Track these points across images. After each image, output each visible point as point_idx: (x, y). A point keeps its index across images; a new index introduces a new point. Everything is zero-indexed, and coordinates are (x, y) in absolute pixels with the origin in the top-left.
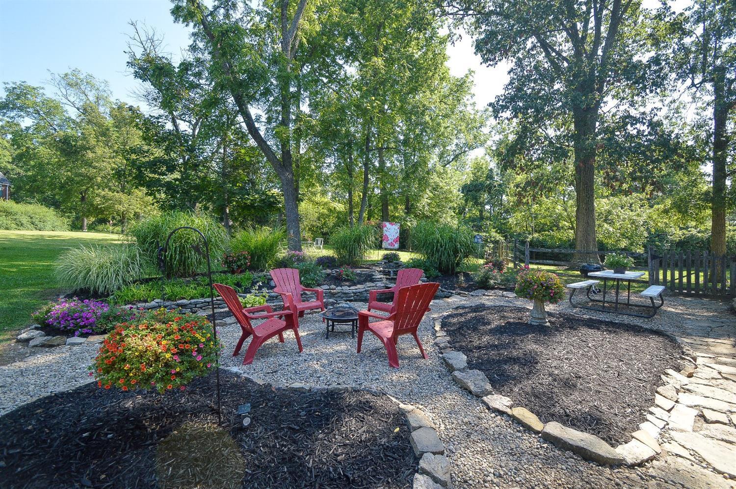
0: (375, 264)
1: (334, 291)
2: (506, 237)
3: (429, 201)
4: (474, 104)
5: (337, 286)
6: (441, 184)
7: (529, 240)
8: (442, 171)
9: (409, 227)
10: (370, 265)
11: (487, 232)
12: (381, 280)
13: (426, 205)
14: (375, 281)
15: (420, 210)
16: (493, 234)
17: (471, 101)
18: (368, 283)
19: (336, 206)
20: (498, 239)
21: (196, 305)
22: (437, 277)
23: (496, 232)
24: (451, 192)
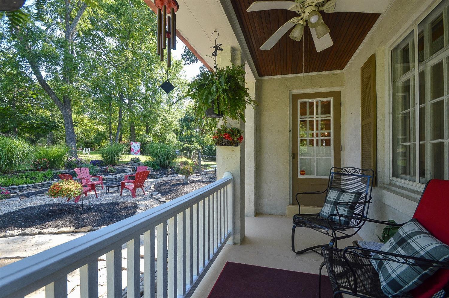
0: (126, 163)
1: (104, 178)
2: (203, 147)
3: (160, 127)
4: (185, 76)
5: (105, 175)
6: (167, 117)
7: (214, 149)
8: (168, 110)
9: (148, 141)
10: (123, 164)
11: (193, 144)
12: (130, 171)
13: (158, 129)
14: (126, 172)
15: (155, 132)
16: (197, 145)
17: (184, 74)
18: (122, 173)
19: (98, 128)
20: (198, 148)
21: (22, 188)
22: (159, 169)
23: (198, 144)
24: (173, 122)
